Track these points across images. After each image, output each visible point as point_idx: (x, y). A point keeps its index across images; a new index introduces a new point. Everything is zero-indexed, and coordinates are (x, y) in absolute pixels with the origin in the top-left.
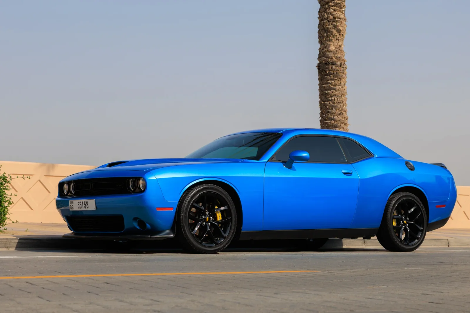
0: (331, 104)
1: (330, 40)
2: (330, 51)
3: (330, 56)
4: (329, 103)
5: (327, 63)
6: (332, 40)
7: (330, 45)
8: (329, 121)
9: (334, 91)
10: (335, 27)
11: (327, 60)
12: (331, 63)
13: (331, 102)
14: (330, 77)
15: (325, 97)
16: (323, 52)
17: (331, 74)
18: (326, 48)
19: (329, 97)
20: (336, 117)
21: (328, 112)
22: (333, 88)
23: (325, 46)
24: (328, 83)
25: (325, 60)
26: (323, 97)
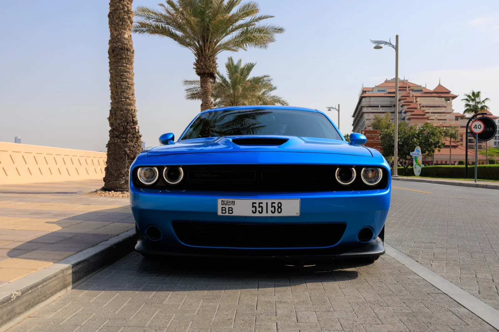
0: (126, 84)
1: (125, 29)
2: (125, 38)
3: (125, 42)
4: (125, 84)
5: (123, 48)
6: (126, 29)
7: (125, 33)
8: (124, 100)
9: (128, 74)
10: (129, 18)
11: (123, 46)
12: (126, 49)
13: (126, 83)
14: (125, 61)
15: (121, 77)
16: (118, 38)
17: (126, 59)
18: (120, 34)
19: (124, 79)
20: (130, 97)
21: (124, 92)
22: (128, 71)
23: (120, 33)
24: (123, 66)
25: (120, 45)
26: (119, 78)
